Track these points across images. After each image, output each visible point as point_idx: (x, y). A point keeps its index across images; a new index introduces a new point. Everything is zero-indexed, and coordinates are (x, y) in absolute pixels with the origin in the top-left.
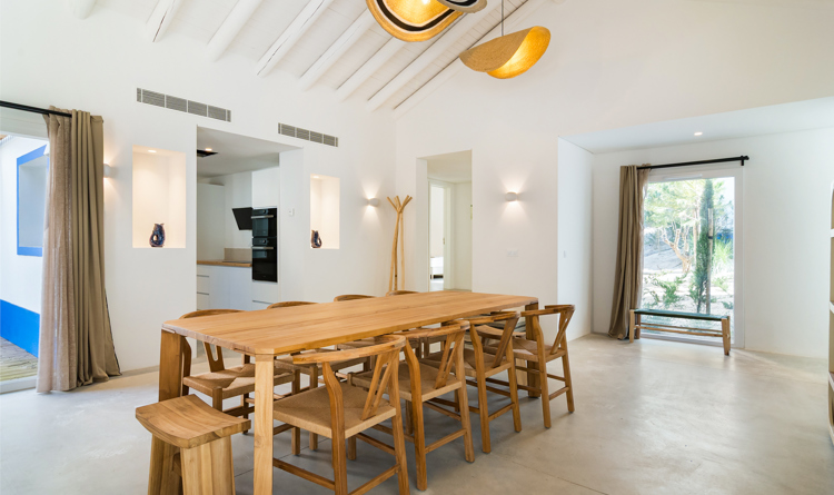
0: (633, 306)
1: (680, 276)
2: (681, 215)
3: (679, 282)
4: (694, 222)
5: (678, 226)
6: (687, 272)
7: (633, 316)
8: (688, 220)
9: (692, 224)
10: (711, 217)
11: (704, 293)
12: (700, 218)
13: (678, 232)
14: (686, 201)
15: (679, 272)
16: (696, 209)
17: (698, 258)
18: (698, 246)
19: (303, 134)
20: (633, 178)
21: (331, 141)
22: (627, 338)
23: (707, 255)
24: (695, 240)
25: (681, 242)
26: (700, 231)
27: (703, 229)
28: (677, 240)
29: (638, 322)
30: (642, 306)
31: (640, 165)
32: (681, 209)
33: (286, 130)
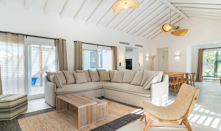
0: (201, 75)
1: (210, 71)
2: (210, 57)
3: (210, 72)
4: (214, 58)
5: (209, 59)
6: (212, 70)
7: (201, 77)
8: (212, 58)
9: (213, 59)
10: (218, 58)
11: (216, 74)
12: (215, 58)
13: (209, 60)
14: (212, 54)
15: (210, 70)
16: (214, 55)
17: (214, 66)
18: (215, 64)
19: (138, 46)
20: (201, 51)
21: (142, 46)
22: (200, 81)
23: (217, 65)
24: (214, 62)
25: (210, 63)
26: (215, 61)
27: (216, 60)
28: (209, 62)
29: (202, 78)
30: (203, 75)
31: (203, 48)
32: (210, 56)
33: (136, 45)
